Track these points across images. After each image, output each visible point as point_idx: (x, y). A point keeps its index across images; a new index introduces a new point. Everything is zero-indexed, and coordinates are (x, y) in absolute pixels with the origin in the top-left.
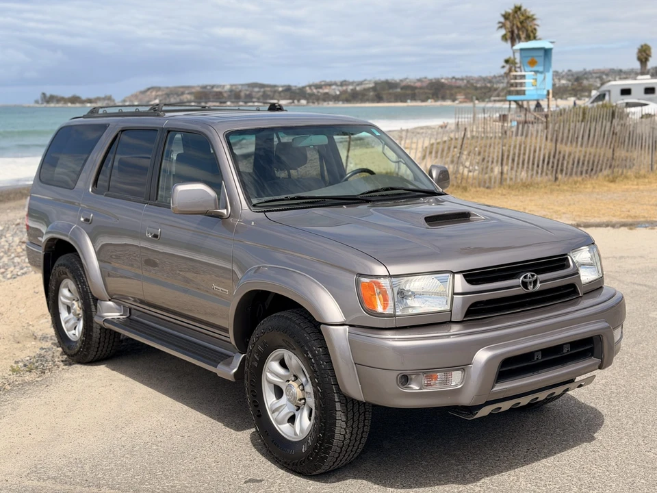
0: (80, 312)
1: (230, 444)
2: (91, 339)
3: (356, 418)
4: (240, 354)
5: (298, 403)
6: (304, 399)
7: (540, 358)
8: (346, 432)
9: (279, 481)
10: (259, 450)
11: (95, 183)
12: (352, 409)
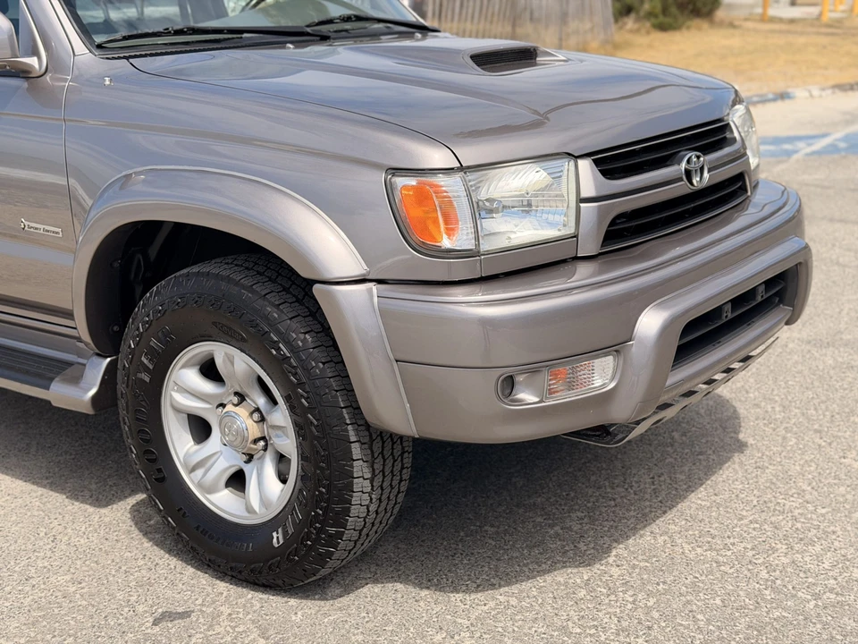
1: (94, 538)
4: (100, 360)
5: (251, 449)
6: (265, 439)
7: (730, 314)
8: (371, 499)
9: (226, 610)
10: (160, 544)
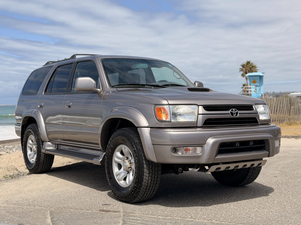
0: (35, 149)
1: (98, 195)
2: (40, 161)
3: (153, 173)
4: (103, 153)
5: (128, 170)
6: (131, 167)
7: (239, 145)
8: (149, 179)
9: (118, 205)
11: (46, 91)
12: (152, 168)
